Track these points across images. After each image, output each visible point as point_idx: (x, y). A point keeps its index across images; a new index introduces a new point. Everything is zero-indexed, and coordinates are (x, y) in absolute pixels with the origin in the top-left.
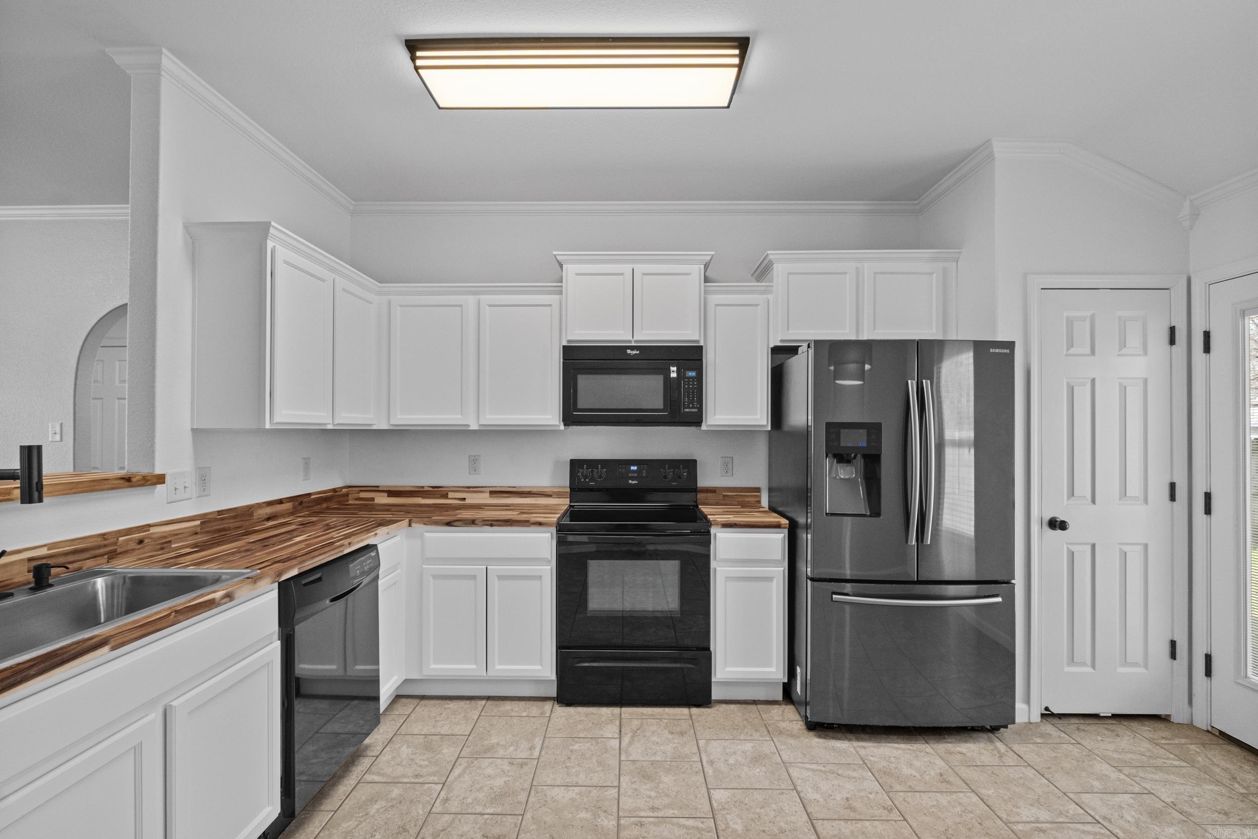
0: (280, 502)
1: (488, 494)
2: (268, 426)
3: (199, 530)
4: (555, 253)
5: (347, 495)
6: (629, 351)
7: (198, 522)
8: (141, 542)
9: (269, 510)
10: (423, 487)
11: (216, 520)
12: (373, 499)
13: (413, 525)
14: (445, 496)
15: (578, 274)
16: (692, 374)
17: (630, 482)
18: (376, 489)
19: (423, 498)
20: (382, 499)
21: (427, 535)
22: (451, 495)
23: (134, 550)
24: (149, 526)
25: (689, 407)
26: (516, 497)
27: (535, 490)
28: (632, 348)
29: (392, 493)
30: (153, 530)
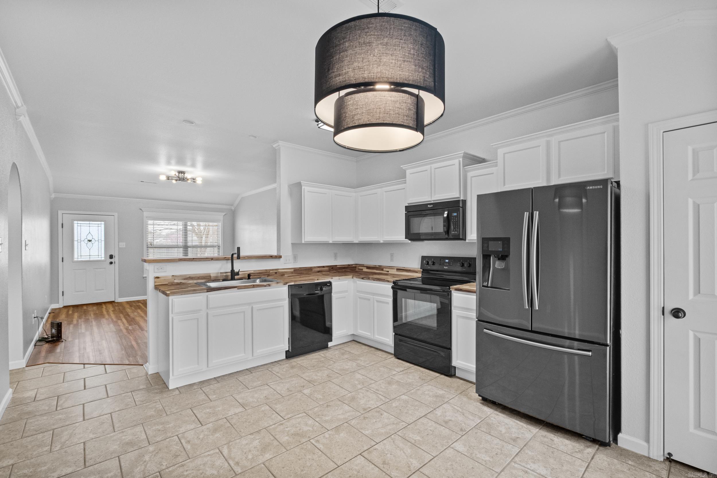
0: (324, 267)
1: (396, 270)
2: (303, 242)
3: (293, 272)
4: (401, 166)
5: (356, 267)
6: (429, 206)
7: (293, 270)
8: (276, 273)
9: (319, 269)
10: (376, 266)
11: (299, 270)
12: (362, 269)
13: (354, 278)
14: (382, 270)
15: (411, 174)
16: (455, 214)
17: (445, 267)
18: (363, 266)
19: (376, 270)
20: (365, 270)
21: (358, 282)
22: (384, 269)
23: (274, 275)
24: (278, 269)
25: (454, 231)
26: (405, 272)
27: (412, 269)
28: (430, 204)
29: (368, 268)
30: (279, 270)
